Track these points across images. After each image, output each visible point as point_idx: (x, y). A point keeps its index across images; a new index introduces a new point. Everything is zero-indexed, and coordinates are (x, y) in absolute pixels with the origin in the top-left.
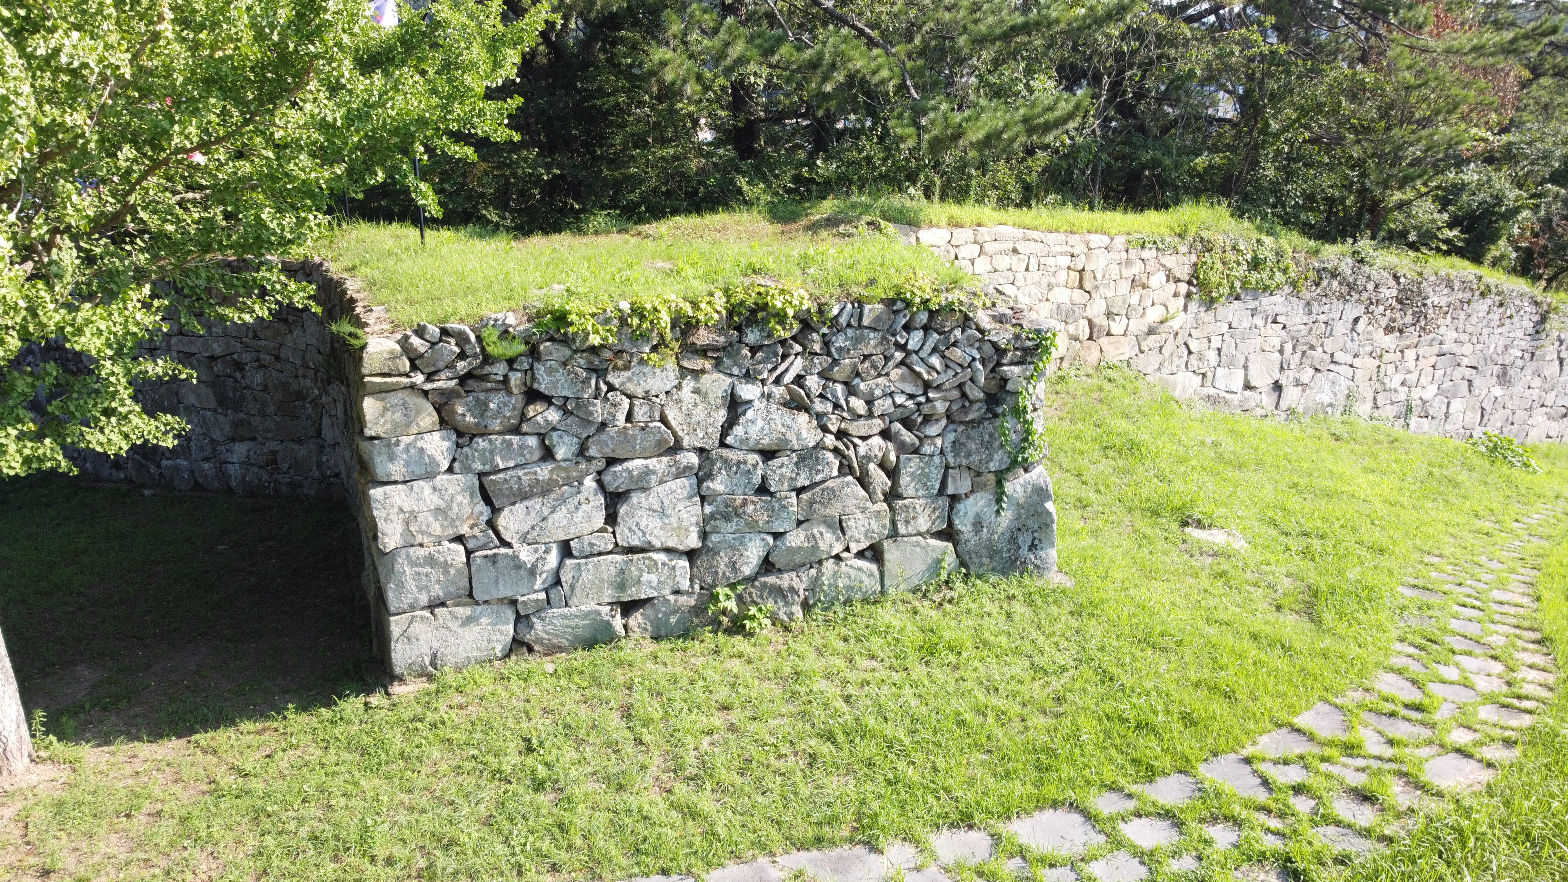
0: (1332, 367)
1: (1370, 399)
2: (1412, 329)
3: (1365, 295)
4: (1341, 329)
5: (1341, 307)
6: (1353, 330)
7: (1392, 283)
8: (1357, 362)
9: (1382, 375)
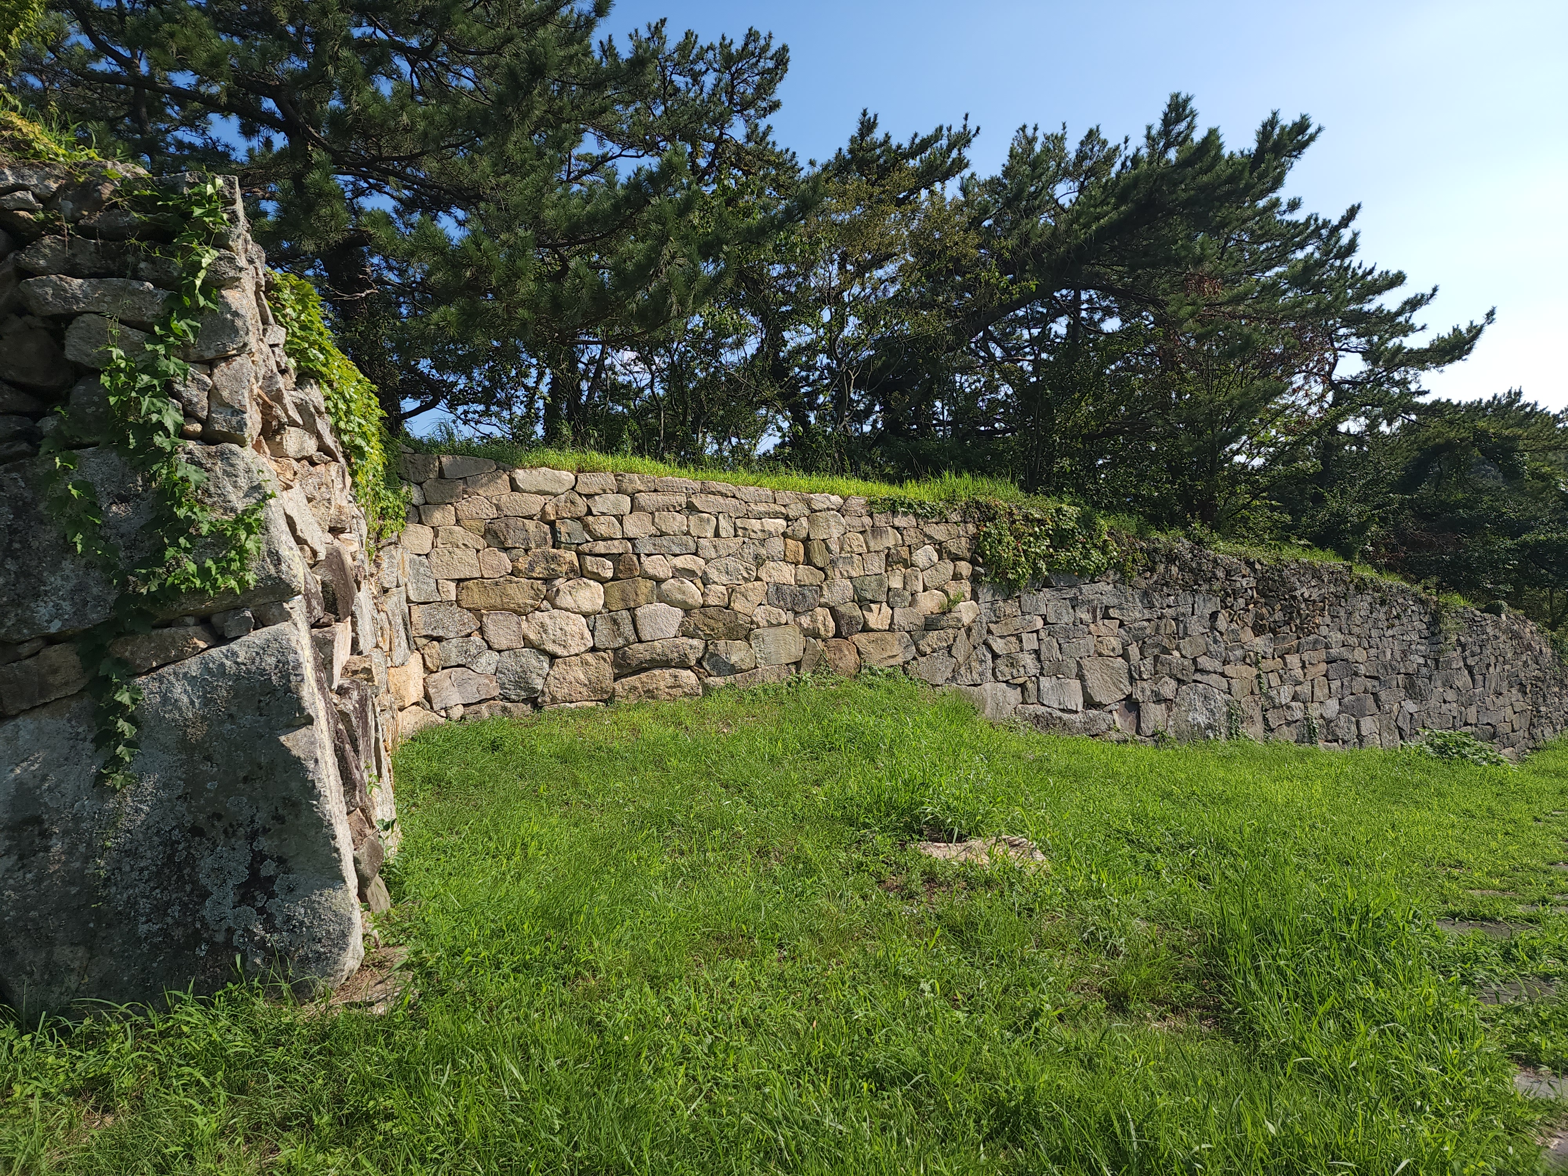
0: (1198, 677)
1: (1258, 718)
2: (1286, 629)
3: (1216, 586)
4: (1196, 627)
5: (1190, 600)
6: (1213, 628)
7: (1246, 570)
8: (1229, 670)
9: (1265, 687)
